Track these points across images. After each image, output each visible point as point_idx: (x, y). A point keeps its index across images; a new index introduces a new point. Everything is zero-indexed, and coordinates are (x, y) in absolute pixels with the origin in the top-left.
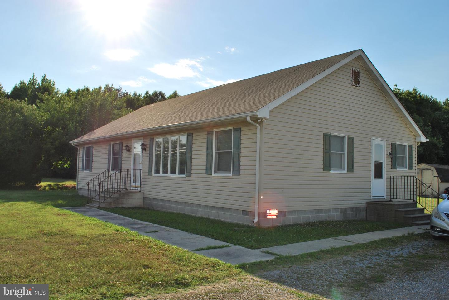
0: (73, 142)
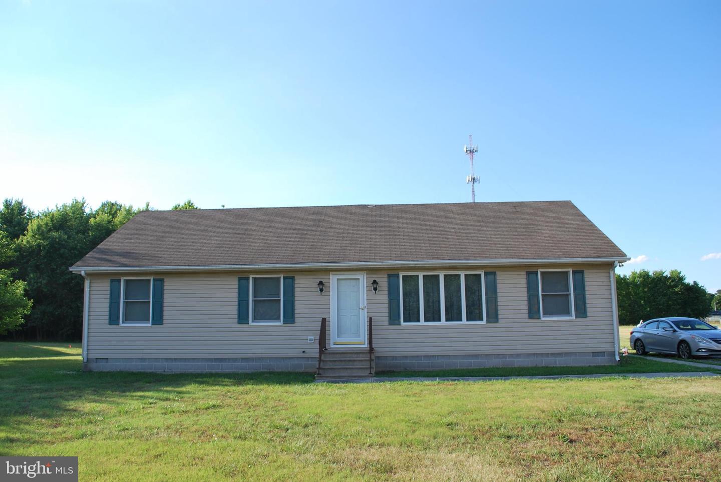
0: (78, 269)
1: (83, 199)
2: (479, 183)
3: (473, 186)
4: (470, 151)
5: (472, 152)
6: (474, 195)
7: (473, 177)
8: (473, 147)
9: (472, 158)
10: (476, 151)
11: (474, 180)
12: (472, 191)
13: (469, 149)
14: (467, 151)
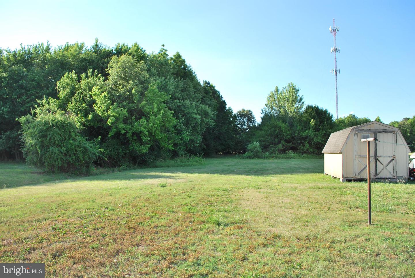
1: (48, 42)
2: (340, 52)
3: (336, 55)
4: (334, 30)
5: (335, 31)
6: (336, 61)
7: (335, 48)
8: (336, 27)
9: (335, 35)
10: (338, 30)
11: (336, 50)
12: (335, 58)
13: (333, 29)
14: (331, 31)
